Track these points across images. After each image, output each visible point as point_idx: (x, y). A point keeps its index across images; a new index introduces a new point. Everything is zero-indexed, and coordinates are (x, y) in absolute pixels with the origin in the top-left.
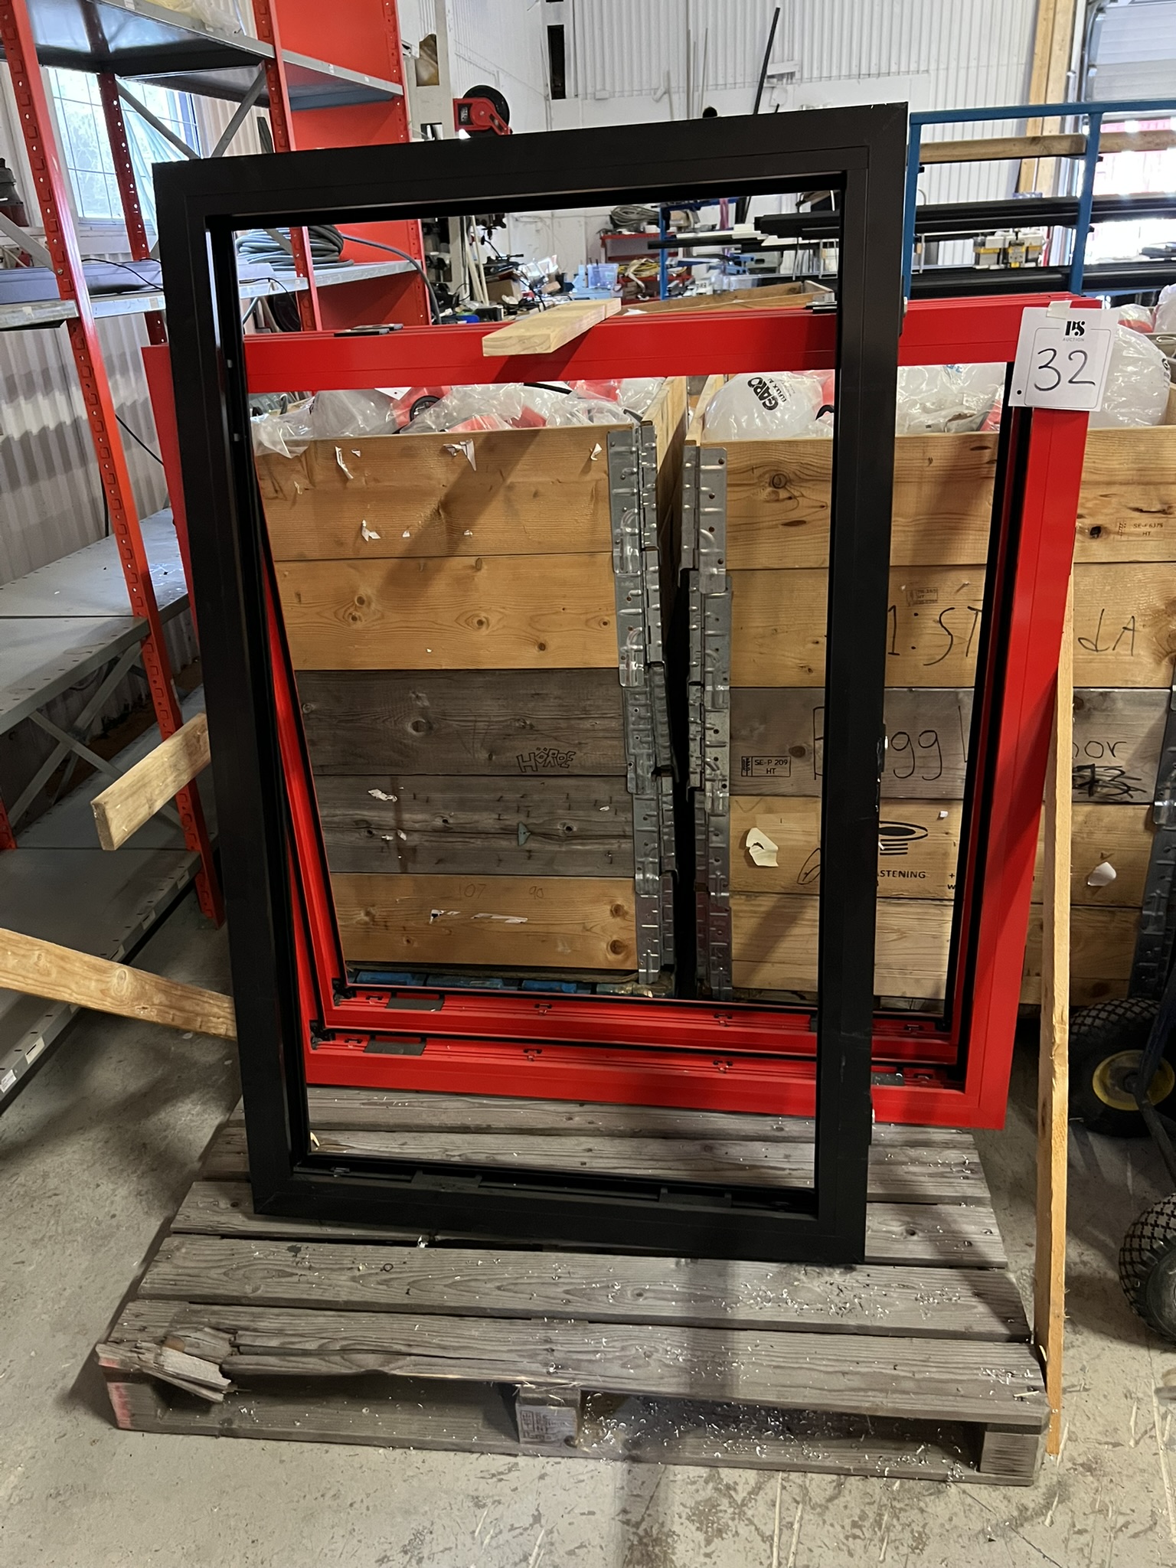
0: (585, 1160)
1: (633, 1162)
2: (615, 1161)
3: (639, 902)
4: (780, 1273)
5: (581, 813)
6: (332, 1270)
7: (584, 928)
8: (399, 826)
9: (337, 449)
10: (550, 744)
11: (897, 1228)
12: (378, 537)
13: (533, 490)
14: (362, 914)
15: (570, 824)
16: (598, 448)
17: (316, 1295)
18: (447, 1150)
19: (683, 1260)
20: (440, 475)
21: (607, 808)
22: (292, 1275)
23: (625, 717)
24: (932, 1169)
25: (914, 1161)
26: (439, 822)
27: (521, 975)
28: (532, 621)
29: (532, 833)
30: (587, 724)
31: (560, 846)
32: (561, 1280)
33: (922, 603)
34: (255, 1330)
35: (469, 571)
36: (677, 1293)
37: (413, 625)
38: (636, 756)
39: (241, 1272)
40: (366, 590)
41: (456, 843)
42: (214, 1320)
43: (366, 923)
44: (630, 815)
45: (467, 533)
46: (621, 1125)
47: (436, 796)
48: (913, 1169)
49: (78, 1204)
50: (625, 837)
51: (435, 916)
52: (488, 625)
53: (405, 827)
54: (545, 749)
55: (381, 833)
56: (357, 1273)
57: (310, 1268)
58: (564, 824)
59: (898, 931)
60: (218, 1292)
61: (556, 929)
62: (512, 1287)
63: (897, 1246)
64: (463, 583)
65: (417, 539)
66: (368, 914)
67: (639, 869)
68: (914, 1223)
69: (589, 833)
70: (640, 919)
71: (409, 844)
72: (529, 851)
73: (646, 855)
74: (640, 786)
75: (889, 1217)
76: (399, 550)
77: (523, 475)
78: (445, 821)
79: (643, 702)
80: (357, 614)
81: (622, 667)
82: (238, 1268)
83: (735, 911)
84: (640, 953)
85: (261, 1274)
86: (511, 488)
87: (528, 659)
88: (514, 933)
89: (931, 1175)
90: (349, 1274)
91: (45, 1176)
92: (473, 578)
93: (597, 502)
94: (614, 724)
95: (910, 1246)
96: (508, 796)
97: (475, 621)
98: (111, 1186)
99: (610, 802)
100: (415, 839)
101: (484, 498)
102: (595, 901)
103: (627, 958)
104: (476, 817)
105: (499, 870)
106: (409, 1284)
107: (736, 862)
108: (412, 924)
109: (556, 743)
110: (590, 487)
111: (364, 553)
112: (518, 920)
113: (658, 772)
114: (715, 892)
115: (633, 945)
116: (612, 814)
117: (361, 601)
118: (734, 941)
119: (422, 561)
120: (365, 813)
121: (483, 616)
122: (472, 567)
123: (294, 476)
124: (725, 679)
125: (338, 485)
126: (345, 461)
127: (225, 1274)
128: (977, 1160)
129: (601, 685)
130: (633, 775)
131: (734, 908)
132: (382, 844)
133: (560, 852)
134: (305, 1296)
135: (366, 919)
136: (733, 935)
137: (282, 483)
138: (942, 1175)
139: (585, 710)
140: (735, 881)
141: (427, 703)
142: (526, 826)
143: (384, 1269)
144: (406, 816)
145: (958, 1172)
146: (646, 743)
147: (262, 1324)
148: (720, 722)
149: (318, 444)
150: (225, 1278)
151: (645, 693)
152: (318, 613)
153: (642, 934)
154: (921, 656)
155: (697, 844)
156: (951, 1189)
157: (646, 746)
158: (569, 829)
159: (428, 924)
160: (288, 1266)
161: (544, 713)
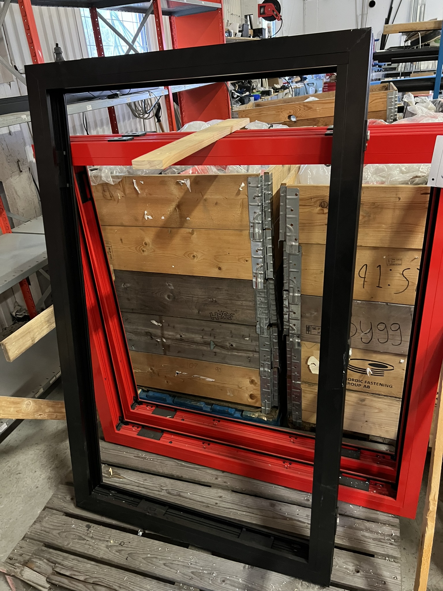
0: (217, 502)
1: (239, 507)
2: (230, 504)
3: (262, 380)
4: (290, 582)
5: (237, 339)
6: (100, 540)
7: (238, 387)
8: (163, 336)
9: (134, 181)
10: (223, 309)
11: (351, 567)
12: (152, 218)
13: (215, 201)
14: (149, 369)
15: (232, 343)
16: (243, 185)
17: (90, 552)
18: (162, 486)
19: (247, 566)
20: (176, 193)
21: (248, 339)
22: (84, 539)
23: (256, 302)
24: (375, 536)
25: (368, 530)
26: (178, 336)
27: (213, 402)
28: (216, 257)
29: (216, 345)
30: (239, 303)
31: (228, 352)
32: (192, 566)
33: (394, 265)
34: (62, 565)
35: (189, 235)
36: (240, 583)
37: (166, 255)
38: (260, 318)
39: (65, 534)
40: (148, 240)
41: (185, 346)
42: (48, 556)
43: (151, 373)
44: (258, 343)
45: (188, 219)
46: (238, 486)
47: (177, 326)
48: (367, 534)
49: (26, 479)
50: (256, 352)
51: (177, 373)
52: (197, 258)
53: (165, 337)
54: (222, 311)
55: (155, 338)
56: (110, 544)
57: (92, 538)
58: (230, 343)
59: (378, 409)
60: (54, 542)
61: (227, 386)
62: (170, 565)
63: (348, 577)
64: (187, 239)
65: (167, 220)
66: (151, 369)
67: (262, 366)
68: (360, 566)
69: (241, 348)
70: (262, 387)
71: (167, 344)
72: (215, 353)
73: (265, 361)
74: (262, 332)
75: (348, 560)
76: (160, 224)
77: (211, 195)
78: (181, 336)
79: (263, 296)
80: (145, 249)
81: (254, 280)
82: (64, 532)
83: (304, 390)
84: (262, 400)
85: (72, 537)
86: (205, 200)
87: (214, 273)
88: (209, 385)
89: (374, 539)
90: (106, 543)
91: (18, 464)
92: (190, 237)
93: (243, 208)
94: (251, 304)
95: (356, 579)
96: (206, 329)
97: (192, 256)
98: (40, 473)
99: (249, 337)
100: (169, 342)
101: (195, 204)
102: (244, 376)
103: (257, 402)
104: (193, 336)
105: (204, 359)
106: (129, 554)
107: (303, 370)
108: (169, 375)
109: (225, 309)
110: (240, 202)
111: (146, 224)
112: (211, 380)
113: (270, 325)
114: (295, 381)
115: (259, 396)
116: (250, 341)
117: (146, 244)
118: (303, 402)
119: (170, 229)
120: (150, 329)
121: (195, 254)
122: (190, 233)
123: (118, 191)
124: (299, 291)
125: (135, 195)
126: (137, 185)
127: (59, 534)
128: (398, 535)
129: (245, 287)
130: (259, 326)
131: (303, 388)
132: (156, 342)
133: (228, 355)
134: (86, 552)
135: (151, 371)
136: (302, 400)
137: (113, 193)
138: (379, 540)
139: (238, 297)
140: (303, 377)
141: (173, 288)
142: (213, 342)
143: (120, 544)
144: (166, 332)
145: (388, 540)
146: (265, 313)
147: (66, 563)
148: (296, 309)
149: (126, 177)
150: (58, 536)
151: (264, 292)
152: (129, 248)
153: (263, 393)
154: (392, 289)
155: (287, 358)
156: (382, 549)
157: (265, 315)
158: (232, 345)
159: (175, 376)
160: (84, 534)
161: (221, 296)
